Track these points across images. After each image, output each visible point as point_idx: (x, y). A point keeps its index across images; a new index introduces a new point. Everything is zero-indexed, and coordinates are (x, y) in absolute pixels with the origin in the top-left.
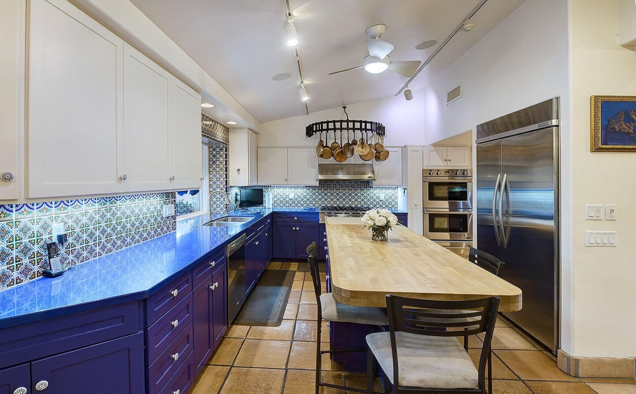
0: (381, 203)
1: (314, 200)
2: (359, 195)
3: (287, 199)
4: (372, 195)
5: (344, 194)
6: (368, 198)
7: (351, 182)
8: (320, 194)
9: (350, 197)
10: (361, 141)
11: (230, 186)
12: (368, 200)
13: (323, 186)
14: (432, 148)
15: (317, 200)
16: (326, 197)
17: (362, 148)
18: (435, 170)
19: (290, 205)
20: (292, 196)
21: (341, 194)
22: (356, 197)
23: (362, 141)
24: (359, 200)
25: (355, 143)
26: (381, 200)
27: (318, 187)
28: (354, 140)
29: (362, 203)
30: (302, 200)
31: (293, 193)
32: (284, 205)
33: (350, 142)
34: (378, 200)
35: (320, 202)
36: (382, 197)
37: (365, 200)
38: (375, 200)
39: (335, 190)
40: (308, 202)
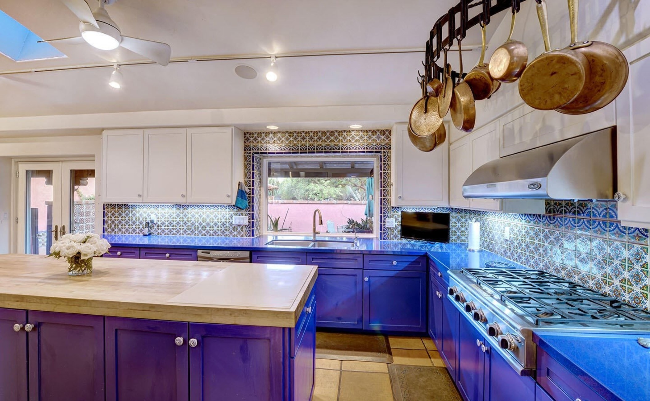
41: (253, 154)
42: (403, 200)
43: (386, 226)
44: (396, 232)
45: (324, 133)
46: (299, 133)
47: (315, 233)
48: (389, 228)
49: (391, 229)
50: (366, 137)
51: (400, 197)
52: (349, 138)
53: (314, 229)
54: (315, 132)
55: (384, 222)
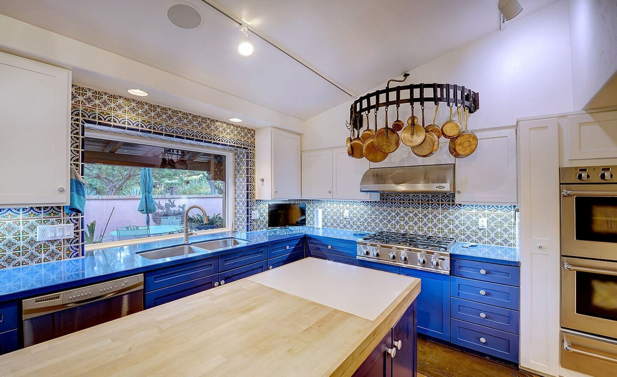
0: (480, 234)
1: (373, 221)
2: (440, 217)
3: (341, 218)
4: (462, 218)
5: (416, 215)
6: (457, 222)
7: (427, 196)
8: (381, 213)
9: (425, 220)
10: (410, 122)
11: (257, 200)
12: (457, 227)
13: (385, 201)
14: (589, 118)
15: (377, 221)
16: (389, 218)
17: (412, 134)
18: (594, 168)
19: (345, 226)
20: (346, 214)
21: (411, 215)
22: (435, 221)
23: (413, 121)
24: (440, 226)
25: (398, 126)
26: (480, 227)
27: (379, 202)
28: (397, 121)
29: (446, 231)
30: (359, 220)
31: (348, 210)
32: (338, 225)
33: (390, 126)
34: (474, 228)
35: (381, 225)
36: (483, 222)
37: (451, 227)
38: (468, 228)
39: (402, 208)
40: (366, 224)
41: (82, 122)
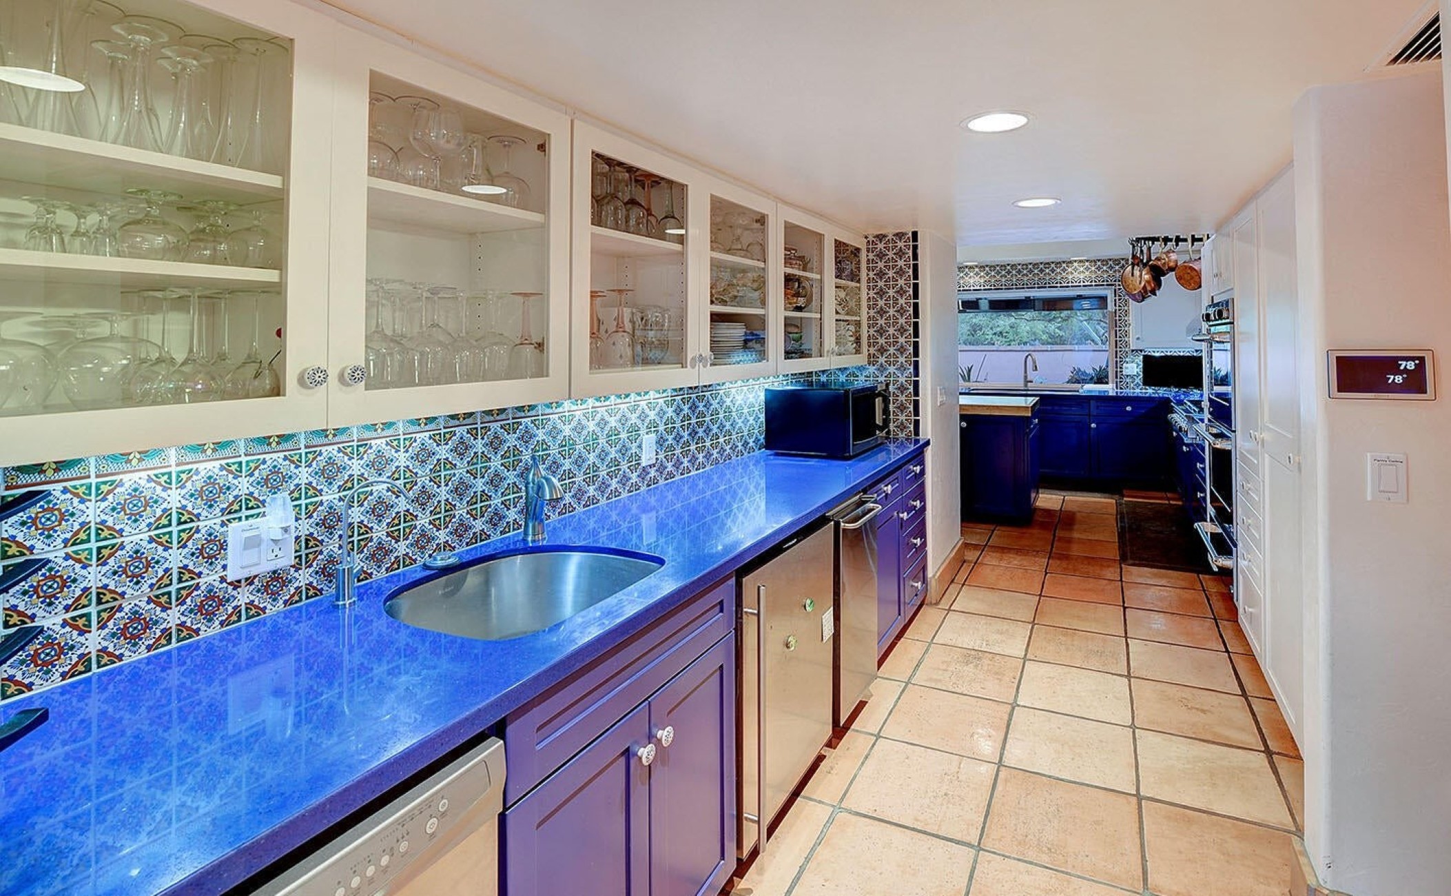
42: (1143, 341)
43: (1124, 373)
44: (1137, 380)
45: (1035, 265)
46: (1003, 266)
47: (1027, 381)
48: (1127, 376)
49: (1132, 377)
50: (1093, 268)
51: (1138, 339)
52: (1070, 270)
53: (1026, 377)
54: (1023, 265)
55: (1121, 368)
